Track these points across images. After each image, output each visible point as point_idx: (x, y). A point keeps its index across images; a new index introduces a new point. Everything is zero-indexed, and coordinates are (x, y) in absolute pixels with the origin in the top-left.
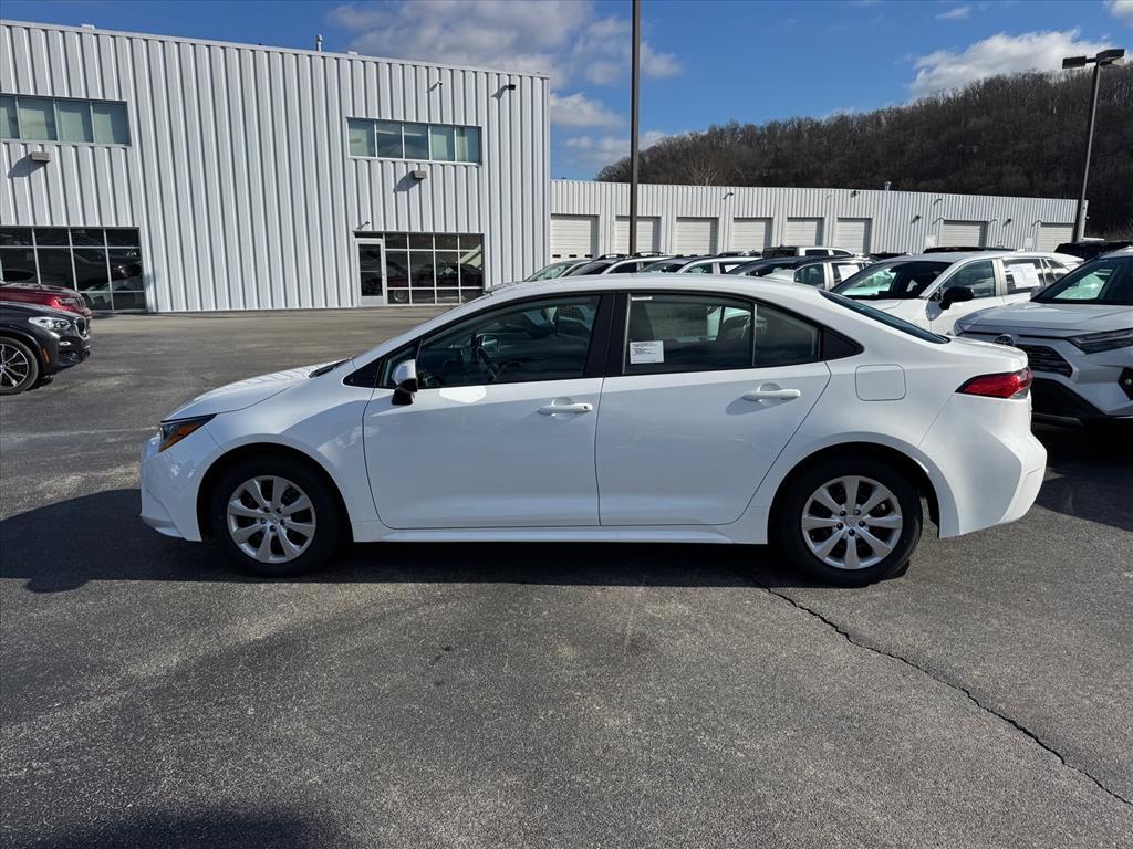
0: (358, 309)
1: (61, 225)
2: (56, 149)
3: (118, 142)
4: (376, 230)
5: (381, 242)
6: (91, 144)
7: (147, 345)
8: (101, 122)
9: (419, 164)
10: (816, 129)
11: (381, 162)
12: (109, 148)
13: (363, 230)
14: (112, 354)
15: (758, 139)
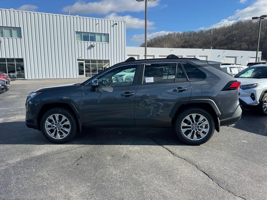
0: (78, 78)
1: (4, 58)
2: (3, 39)
3: (18, 37)
4: (82, 59)
5: (84, 62)
6: (12, 38)
7: (24, 87)
8: (14, 33)
9: (93, 43)
10: (195, 34)
11: (84, 42)
12: (16, 39)
13: (79, 59)
14: (15, 89)
15: (181, 36)
